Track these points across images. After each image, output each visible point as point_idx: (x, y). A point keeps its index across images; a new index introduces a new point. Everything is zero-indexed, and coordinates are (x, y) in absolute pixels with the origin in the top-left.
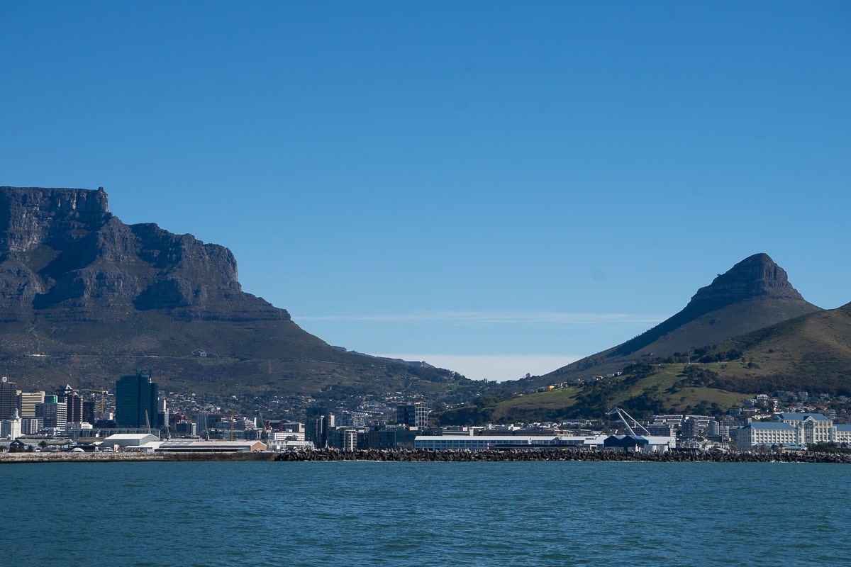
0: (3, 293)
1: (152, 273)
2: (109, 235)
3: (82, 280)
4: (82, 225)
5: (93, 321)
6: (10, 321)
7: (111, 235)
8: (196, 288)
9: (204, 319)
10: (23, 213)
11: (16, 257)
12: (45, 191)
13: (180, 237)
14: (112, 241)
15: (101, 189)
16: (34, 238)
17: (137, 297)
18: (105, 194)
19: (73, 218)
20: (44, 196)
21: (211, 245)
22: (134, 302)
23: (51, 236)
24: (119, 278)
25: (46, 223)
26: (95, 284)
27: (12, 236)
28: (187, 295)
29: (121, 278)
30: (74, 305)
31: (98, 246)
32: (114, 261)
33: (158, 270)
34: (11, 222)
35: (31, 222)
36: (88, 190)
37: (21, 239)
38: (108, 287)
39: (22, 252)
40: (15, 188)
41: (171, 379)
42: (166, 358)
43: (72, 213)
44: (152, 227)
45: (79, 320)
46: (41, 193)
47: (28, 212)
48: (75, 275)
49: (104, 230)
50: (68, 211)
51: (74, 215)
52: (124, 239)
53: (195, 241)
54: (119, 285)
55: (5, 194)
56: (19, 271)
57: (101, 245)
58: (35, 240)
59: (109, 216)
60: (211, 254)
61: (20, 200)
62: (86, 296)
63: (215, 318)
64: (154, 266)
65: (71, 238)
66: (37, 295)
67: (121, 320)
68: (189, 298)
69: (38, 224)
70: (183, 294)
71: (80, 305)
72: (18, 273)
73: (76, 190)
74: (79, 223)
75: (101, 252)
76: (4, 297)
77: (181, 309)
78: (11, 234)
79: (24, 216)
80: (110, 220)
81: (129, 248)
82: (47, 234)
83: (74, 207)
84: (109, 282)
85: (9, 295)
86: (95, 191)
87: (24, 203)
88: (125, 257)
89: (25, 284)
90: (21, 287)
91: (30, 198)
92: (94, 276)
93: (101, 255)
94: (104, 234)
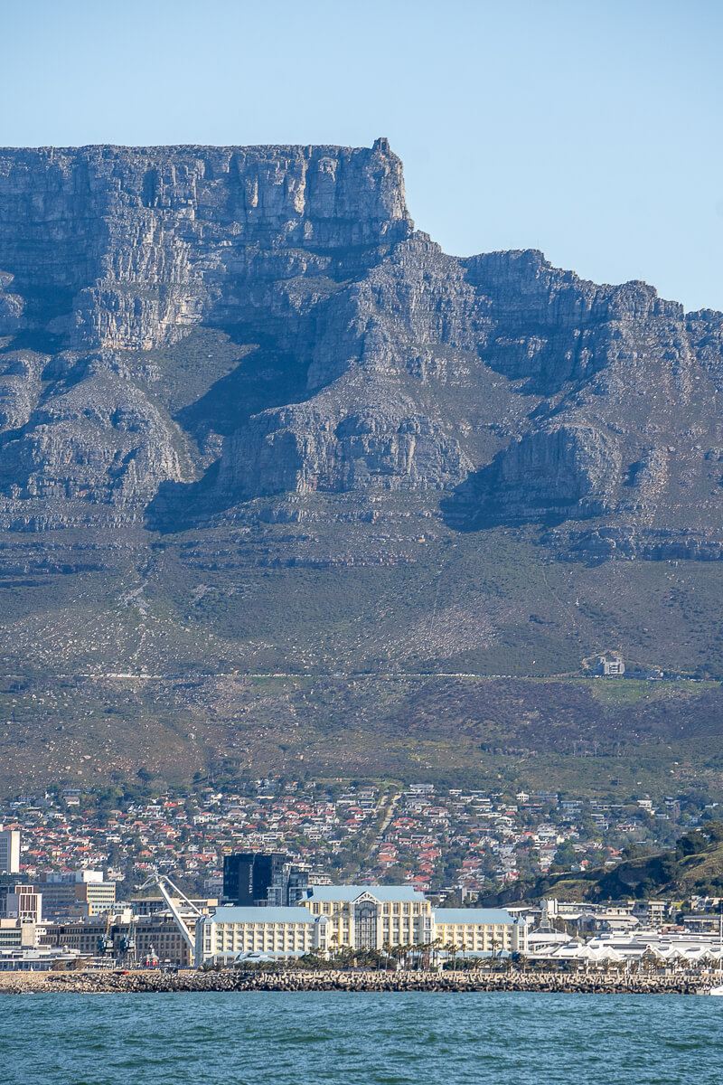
0: (66, 482)
1: (515, 408)
2: (391, 294)
3: (291, 439)
4: (322, 263)
5: (315, 566)
6: (79, 568)
7: (398, 294)
8: (634, 458)
9: (645, 555)
10: (143, 229)
11: (115, 368)
12: (210, 155)
13: (609, 293)
14: (402, 311)
15: (382, 144)
16: (178, 308)
17: (458, 491)
18: (394, 162)
19: (297, 241)
20: (210, 175)
21: (706, 314)
22: (444, 505)
23: (233, 300)
24: (404, 430)
25: (215, 260)
26: (332, 452)
27: (110, 303)
28: (604, 480)
29: (410, 428)
30: (266, 517)
31: (354, 329)
32: (401, 376)
33: (535, 401)
34: (109, 258)
35: (170, 255)
36: (341, 150)
37: (137, 311)
38: (371, 463)
39: (141, 353)
40: (124, 150)
41: (483, 747)
42: (498, 683)
43: (292, 225)
44: (528, 261)
45: (277, 563)
46: (201, 164)
47: (162, 225)
48: (273, 423)
49: (380, 277)
50: (283, 219)
51: (301, 230)
52: (439, 305)
53: (657, 303)
54: (404, 452)
55: (95, 170)
56: (119, 412)
57: (362, 327)
58: (184, 312)
59: (402, 230)
60: (703, 343)
61: (139, 187)
62: (304, 488)
63: (681, 553)
64: (522, 390)
65: (286, 305)
66: (167, 488)
67: (401, 562)
68: (609, 490)
69: (192, 261)
70: (591, 475)
71: (283, 518)
72: (115, 418)
73: (306, 149)
74: (313, 257)
75: (361, 349)
76: (68, 494)
77: (575, 526)
78: (105, 297)
79: (149, 238)
80: (401, 246)
81: (454, 334)
82: (219, 292)
83: (300, 204)
84: (371, 444)
85: (82, 488)
86: (366, 151)
87: (150, 194)
88: (441, 362)
89: (132, 455)
90: (120, 464)
91: (168, 180)
92: (331, 425)
93: (361, 359)
94: (378, 292)
